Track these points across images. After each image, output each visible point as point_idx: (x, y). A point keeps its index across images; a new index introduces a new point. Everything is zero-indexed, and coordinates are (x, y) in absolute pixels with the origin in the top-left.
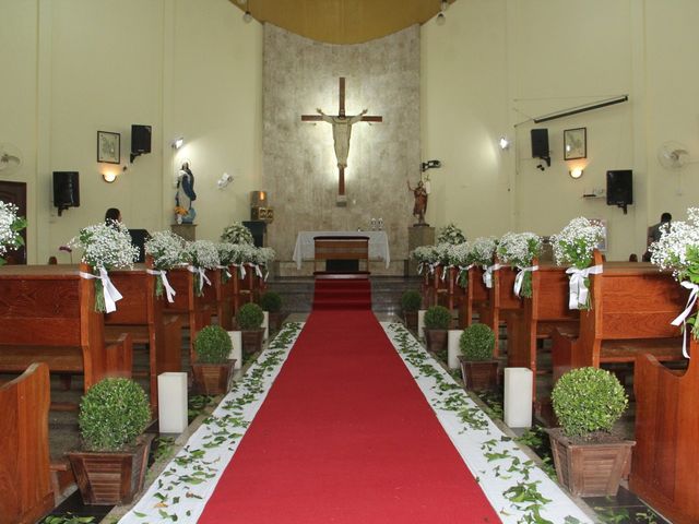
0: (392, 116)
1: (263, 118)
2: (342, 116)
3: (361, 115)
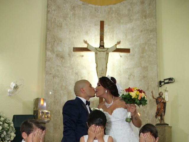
1: (46, 49)
2: (102, 46)
3: (116, 45)
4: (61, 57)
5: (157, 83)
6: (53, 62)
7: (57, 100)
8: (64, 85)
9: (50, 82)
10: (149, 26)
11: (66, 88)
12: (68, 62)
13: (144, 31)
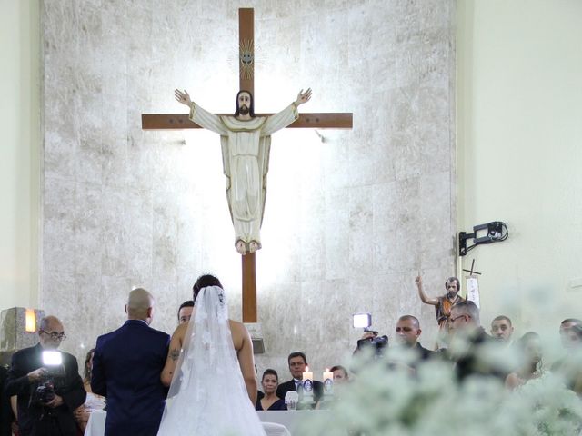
3: (295, 105)
4: (101, 150)
6: (71, 172)
7: (87, 309)
8: (114, 253)
9: (61, 245)
10: (427, 20)
11: (120, 265)
12: (129, 169)
13: (409, 39)
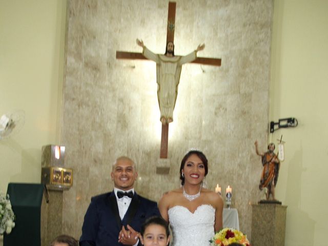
0: (233, 60)
1: (66, 51)
2: (170, 52)
3: (196, 52)
4: (95, 68)
5: (266, 126)
6: (79, 77)
7: (84, 147)
8: (98, 120)
9: (73, 115)
10: (259, 17)
11: (100, 126)
12: (107, 78)
13: (250, 25)
